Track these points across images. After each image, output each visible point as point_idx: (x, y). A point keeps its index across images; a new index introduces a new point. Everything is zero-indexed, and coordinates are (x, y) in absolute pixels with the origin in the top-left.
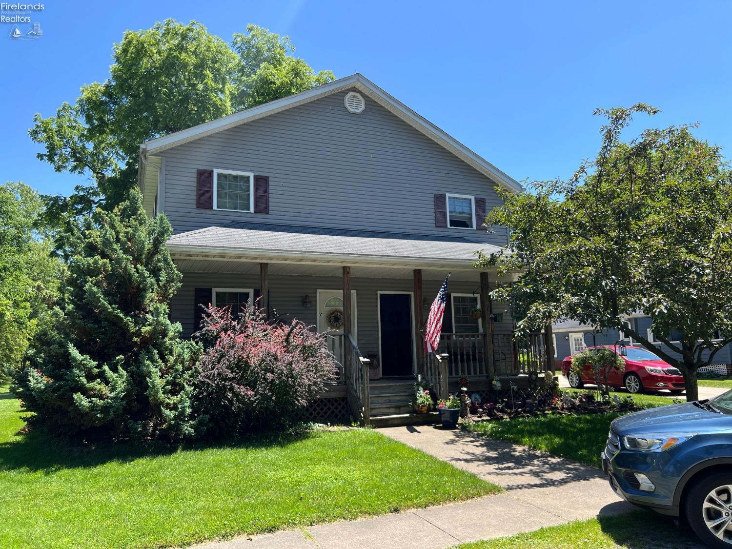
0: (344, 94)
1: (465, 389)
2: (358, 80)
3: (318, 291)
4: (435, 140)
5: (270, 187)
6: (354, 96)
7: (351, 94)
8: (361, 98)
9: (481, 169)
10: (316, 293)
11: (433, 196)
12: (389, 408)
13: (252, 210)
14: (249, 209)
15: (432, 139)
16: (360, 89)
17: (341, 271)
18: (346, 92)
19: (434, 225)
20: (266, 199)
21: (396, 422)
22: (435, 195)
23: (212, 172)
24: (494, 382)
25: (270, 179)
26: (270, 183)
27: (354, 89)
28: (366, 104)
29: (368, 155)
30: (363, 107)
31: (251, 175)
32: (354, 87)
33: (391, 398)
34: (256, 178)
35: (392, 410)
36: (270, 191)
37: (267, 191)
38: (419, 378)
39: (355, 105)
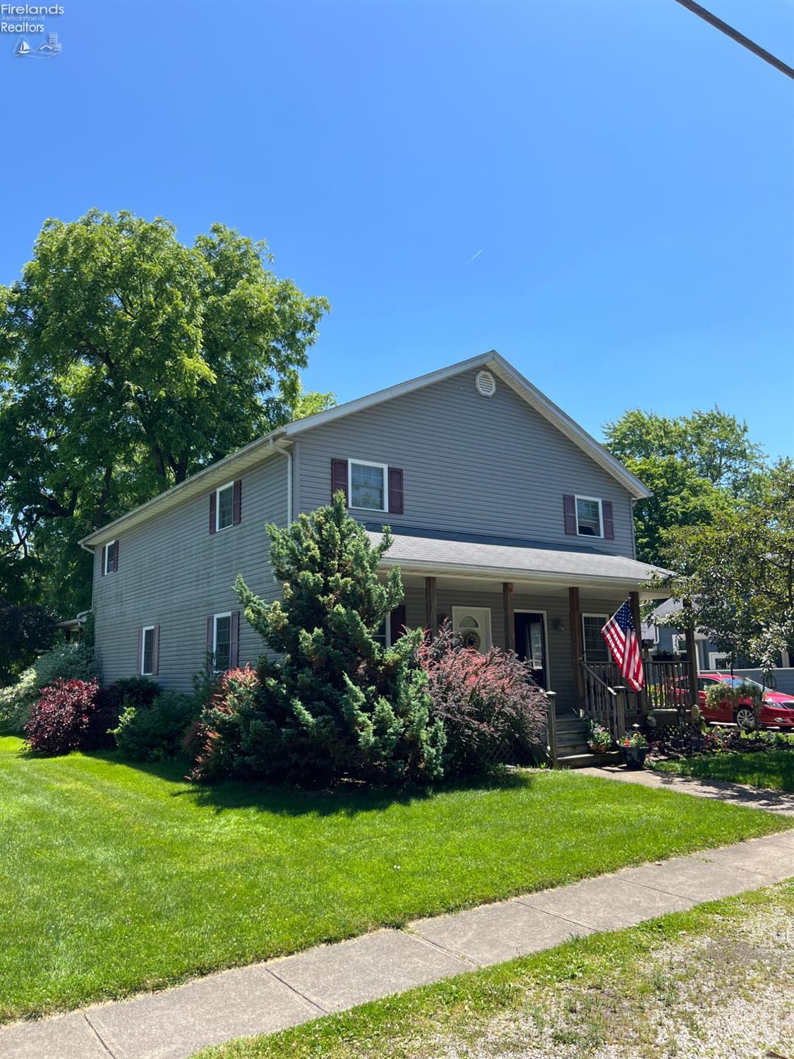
0: (475, 373)
1: (636, 725)
2: (494, 359)
3: (454, 607)
4: (564, 432)
5: (404, 482)
6: (485, 376)
7: (482, 373)
8: (492, 379)
9: (609, 467)
10: (451, 610)
11: (562, 497)
12: (566, 747)
13: (386, 509)
14: (382, 508)
15: (561, 430)
16: (491, 368)
17: (501, 587)
18: (476, 371)
19: (564, 532)
20: (401, 495)
21: (578, 763)
22: (564, 496)
23: (347, 461)
24: (649, 718)
25: (404, 472)
26: (404, 477)
27: (484, 368)
28: (497, 386)
29: (499, 446)
30: (494, 390)
31: (385, 467)
32: (485, 365)
33: (562, 736)
34: (391, 471)
35: (569, 750)
36: (405, 487)
37: (401, 488)
38: (581, 714)
39: (486, 387)
